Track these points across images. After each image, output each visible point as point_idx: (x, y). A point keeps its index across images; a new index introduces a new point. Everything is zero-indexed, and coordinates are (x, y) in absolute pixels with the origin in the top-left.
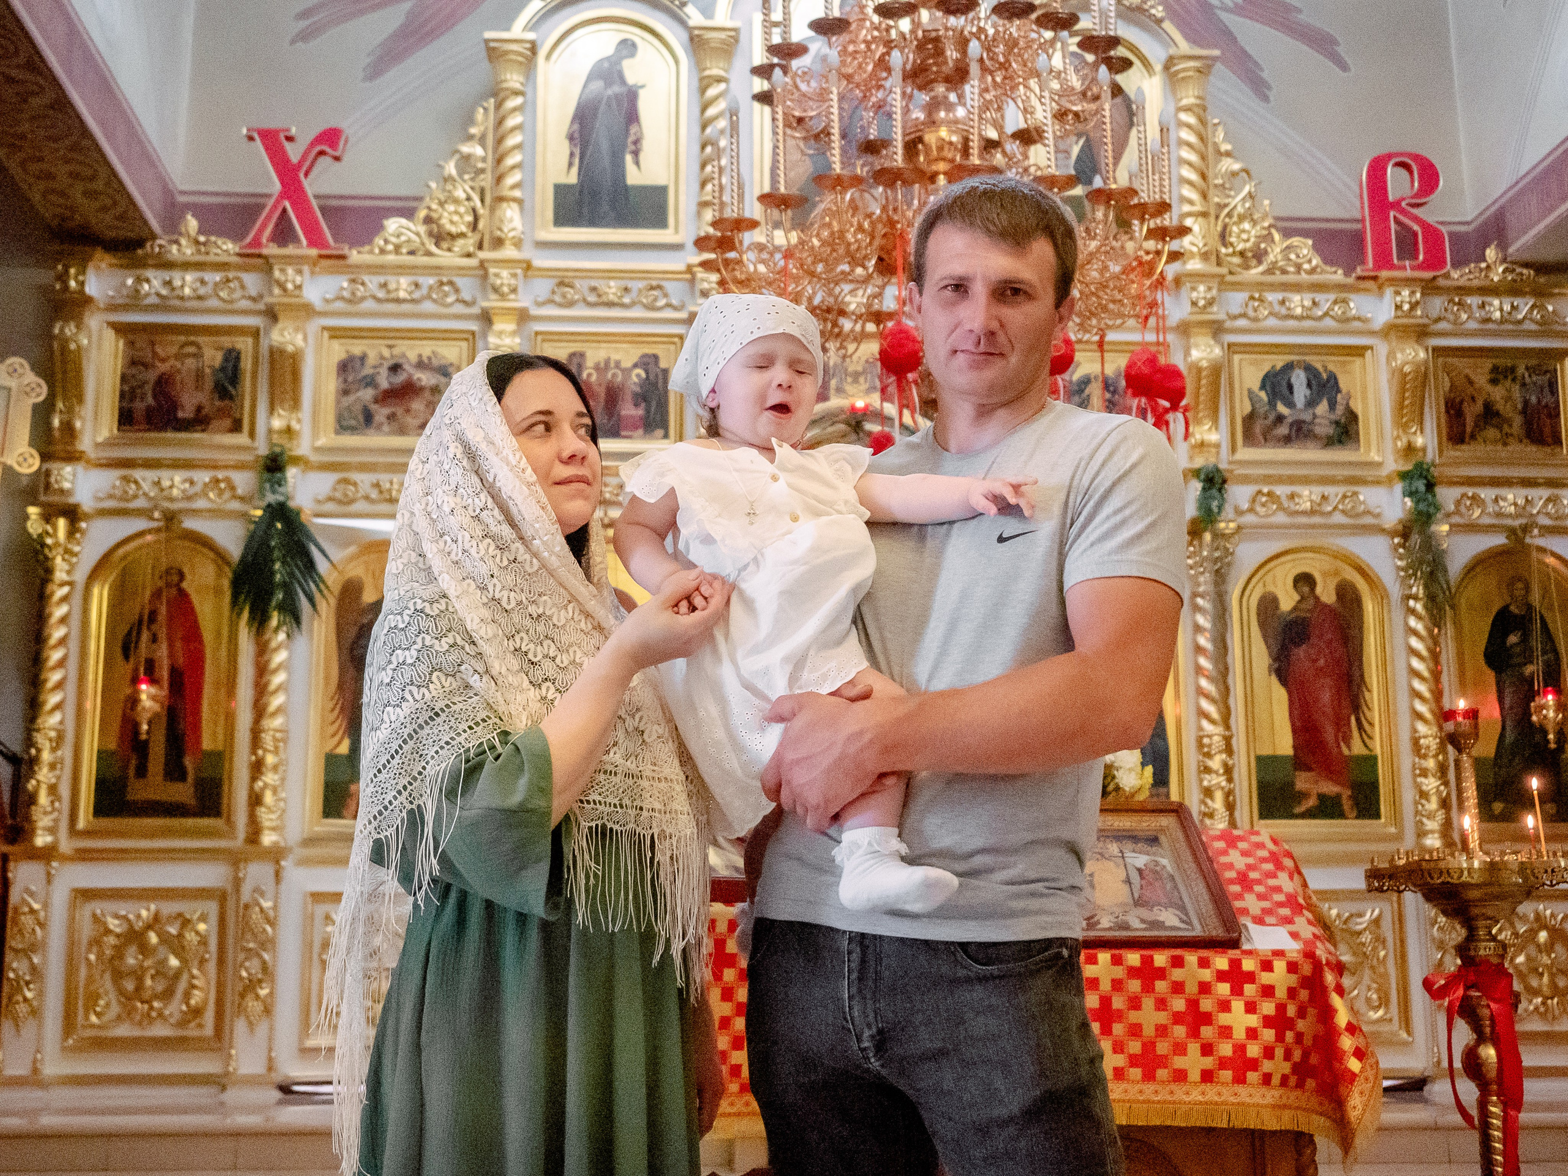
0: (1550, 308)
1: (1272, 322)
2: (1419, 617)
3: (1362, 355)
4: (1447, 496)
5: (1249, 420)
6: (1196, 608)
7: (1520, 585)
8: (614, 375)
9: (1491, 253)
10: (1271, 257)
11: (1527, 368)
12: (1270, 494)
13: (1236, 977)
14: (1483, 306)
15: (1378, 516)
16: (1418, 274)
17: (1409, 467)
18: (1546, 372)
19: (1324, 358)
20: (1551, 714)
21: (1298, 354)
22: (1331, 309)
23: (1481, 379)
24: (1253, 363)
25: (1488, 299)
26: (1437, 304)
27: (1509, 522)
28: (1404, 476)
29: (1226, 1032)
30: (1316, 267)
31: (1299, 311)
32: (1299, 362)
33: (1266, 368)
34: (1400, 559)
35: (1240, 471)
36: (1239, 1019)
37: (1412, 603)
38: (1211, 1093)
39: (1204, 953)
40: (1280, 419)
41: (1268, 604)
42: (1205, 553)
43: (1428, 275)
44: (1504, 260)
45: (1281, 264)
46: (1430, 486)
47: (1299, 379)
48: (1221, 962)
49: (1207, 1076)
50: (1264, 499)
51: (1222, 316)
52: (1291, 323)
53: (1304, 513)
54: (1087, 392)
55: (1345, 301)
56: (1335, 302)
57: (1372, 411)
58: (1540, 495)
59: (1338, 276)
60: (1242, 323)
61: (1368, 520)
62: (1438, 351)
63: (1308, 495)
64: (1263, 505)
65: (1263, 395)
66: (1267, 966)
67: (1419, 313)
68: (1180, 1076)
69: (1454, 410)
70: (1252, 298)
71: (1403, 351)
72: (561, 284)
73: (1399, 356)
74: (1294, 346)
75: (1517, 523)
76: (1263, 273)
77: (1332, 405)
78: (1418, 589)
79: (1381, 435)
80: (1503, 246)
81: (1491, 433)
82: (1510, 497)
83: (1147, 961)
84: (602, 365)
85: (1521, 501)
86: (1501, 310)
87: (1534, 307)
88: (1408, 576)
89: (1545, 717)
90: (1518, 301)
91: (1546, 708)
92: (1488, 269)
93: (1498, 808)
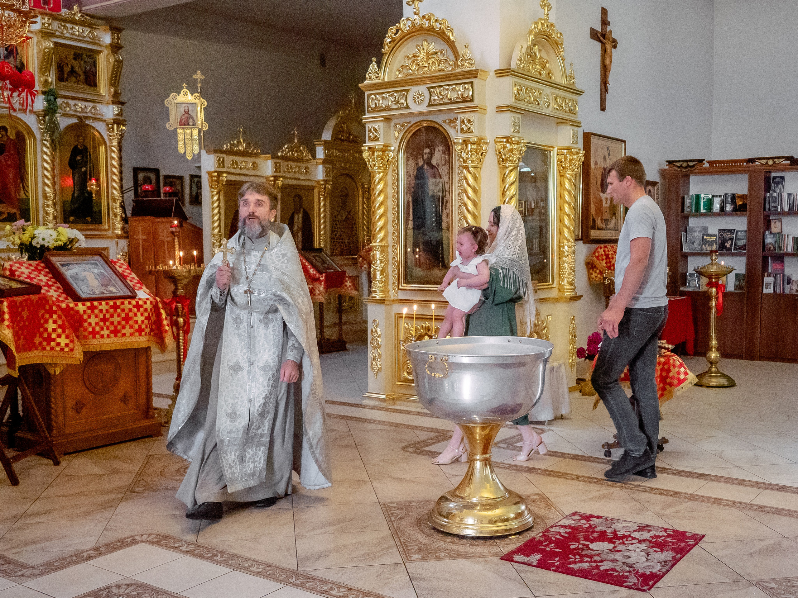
0: (96, 34)
2: (48, 148)
4: (60, 102)
7: (81, 138)
9: (76, 7)
11: (86, 55)
13: (138, 306)
14: (72, 28)
16: (51, 12)
17: (45, 90)
18: (93, 58)
20: (94, 187)
23: (71, 57)
25: (74, 26)
26: (56, 25)
27: (79, 114)
28: (44, 93)
29: (136, 322)
34: (42, 125)
36: (139, 318)
37: (45, 142)
38: (133, 339)
39: (130, 300)
43: (54, 13)
44: (80, 11)
46: (54, 99)
48: (134, 303)
49: (131, 334)
57: (30, 63)
58: (90, 105)
62: (56, 44)
66: (145, 303)
67: (50, 27)
68: (124, 335)
69: (60, 68)
71: (45, 42)
73: (43, 44)
75: (82, 115)
78: (47, 138)
80: (80, 6)
82: (79, 104)
83: (115, 303)
85: (83, 107)
86: (79, 31)
87: (90, 32)
88: (44, 132)
89: (92, 188)
90: (85, 29)
91: (93, 185)
92: (74, 14)
93: (72, 218)
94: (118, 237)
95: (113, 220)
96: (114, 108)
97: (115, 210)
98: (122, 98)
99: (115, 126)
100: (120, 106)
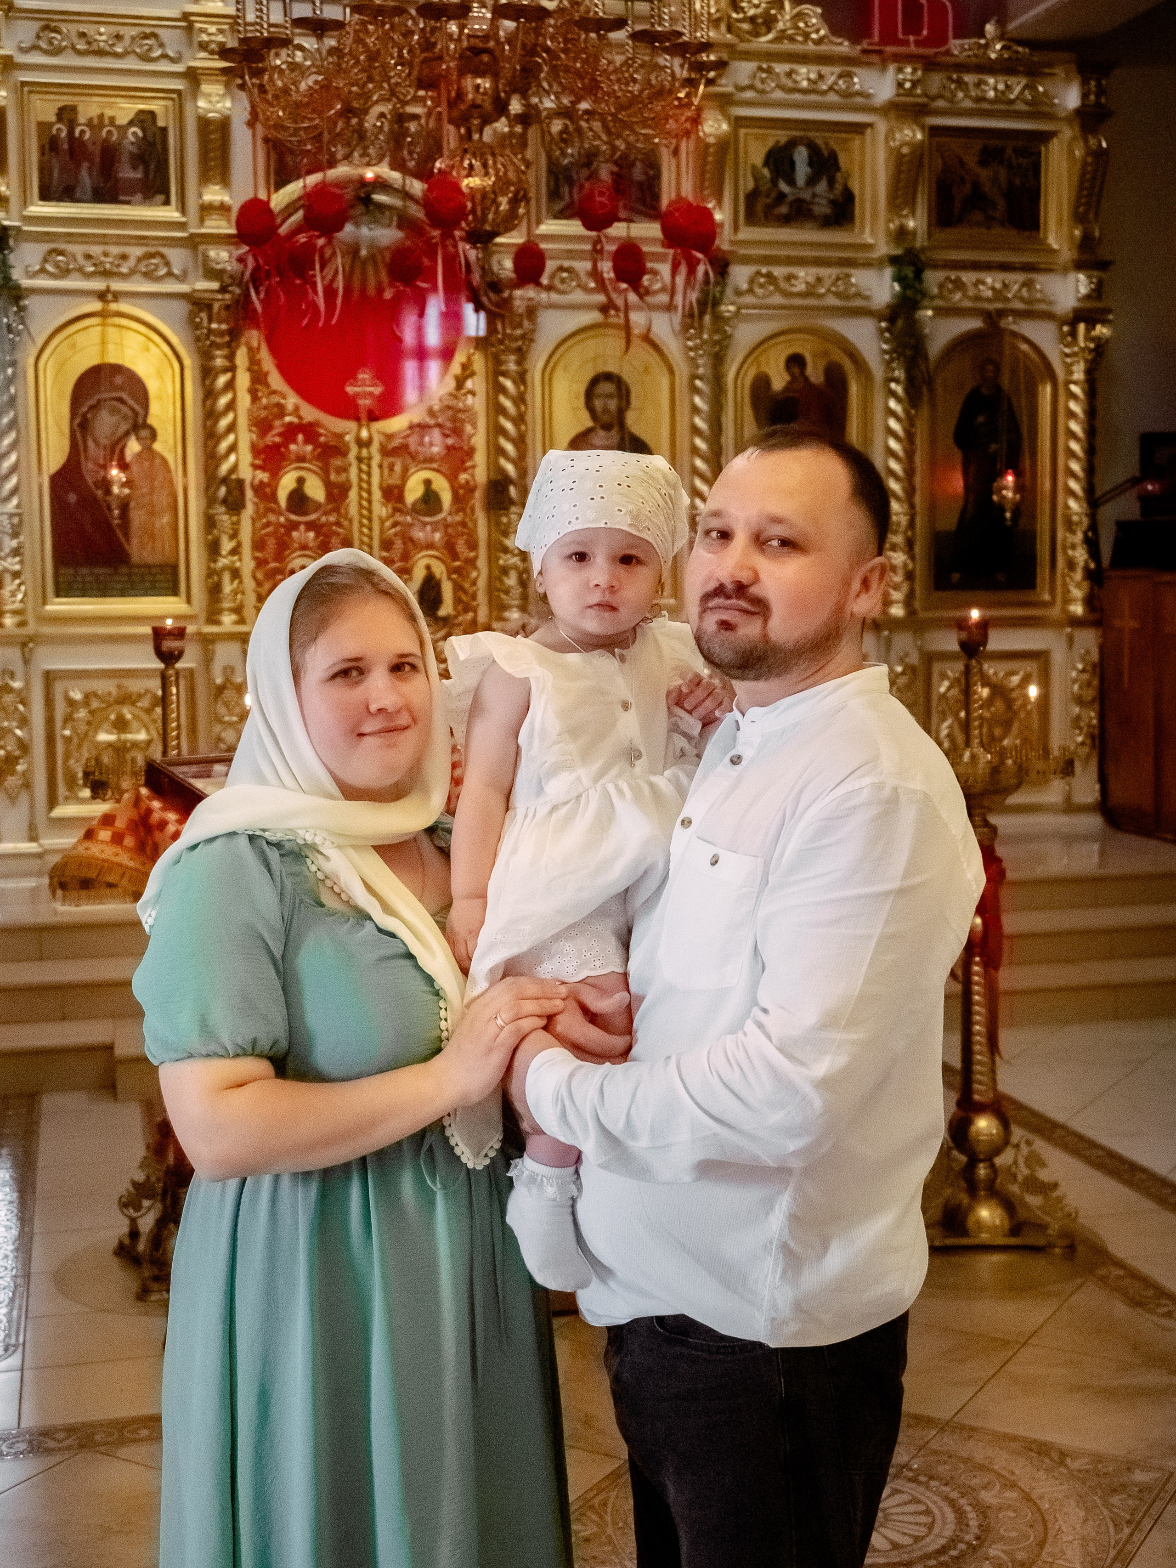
0: (1041, 89)
1: (779, 95)
2: (899, 400)
3: (862, 133)
4: (933, 279)
5: (752, 197)
6: (695, 390)
7: (990, 367)
8: (109, 132)
9: (990, 28)
10: (780, 25)
11: (1015, 150)
12: (769, 275)
14: (978, 85)
15: (867, 298)
16: (921, 51)
17: (898, 252)
18: (1032, 154)
19: (827, 134)
20: (1009, 494)
21: (801, 130)
22: (836, 83)
23: (971, 161)
24: (757, 137)
25: (984, 78)
26: (936, 81)
27: (986, 306)
28: (894, 260)
30: (824, 37)
31: (805, 84)
32: (801, 138)
33: (770, 143)
34: (886, 342)
35: (742, 251)
37: (893, 385)
40: (782, 196)
41: (761, 383)
42: (705, 336)
43: (931, 51)
44: (1002, 37)
45: (790, 32)
46: (918, 274)
47: (801, 155)
50: (762, 280)
51: (730, 89)
52: (797, 96)
53: (799, 295)
54: (595, 164)
55: (849, 75)
56: (840, 76)
57: (868, 190)
58: (1016, 279)
59: (844, 47)
60: (749, 95)
61: (858, 303)
62: (934, 131)
63: (804, 275)
64: (761, 286)
65: (766, 172)
67: (919, 91)
69: (944, 192)
70: (760, 69)
71: (901, 130)
72: (46, 28)
73: (898, 136)
74: (796, 121)
75: (991, 307)
76: (770, 42)
77: (831, 183)
78: (899, 373)
79: (874, 216)
80: (1002, 23)
81: (978, 216)
82: (989, 280)
84: (96, 121)
85: (998, 285)
86: (995, 89)
87: (1026, 87)
88: (892, 360)
89: (1004, 497)
90: (1012, 80)
91: (1005, 488)
92: (987, 46)
93: (956, 577)
94: (1075, 622)
95: (1064, 576)
96: (1078, 281)
97: (1070, 552)
98: (1104, 253)
99: (1082, 327)
100: (1096, 273)
